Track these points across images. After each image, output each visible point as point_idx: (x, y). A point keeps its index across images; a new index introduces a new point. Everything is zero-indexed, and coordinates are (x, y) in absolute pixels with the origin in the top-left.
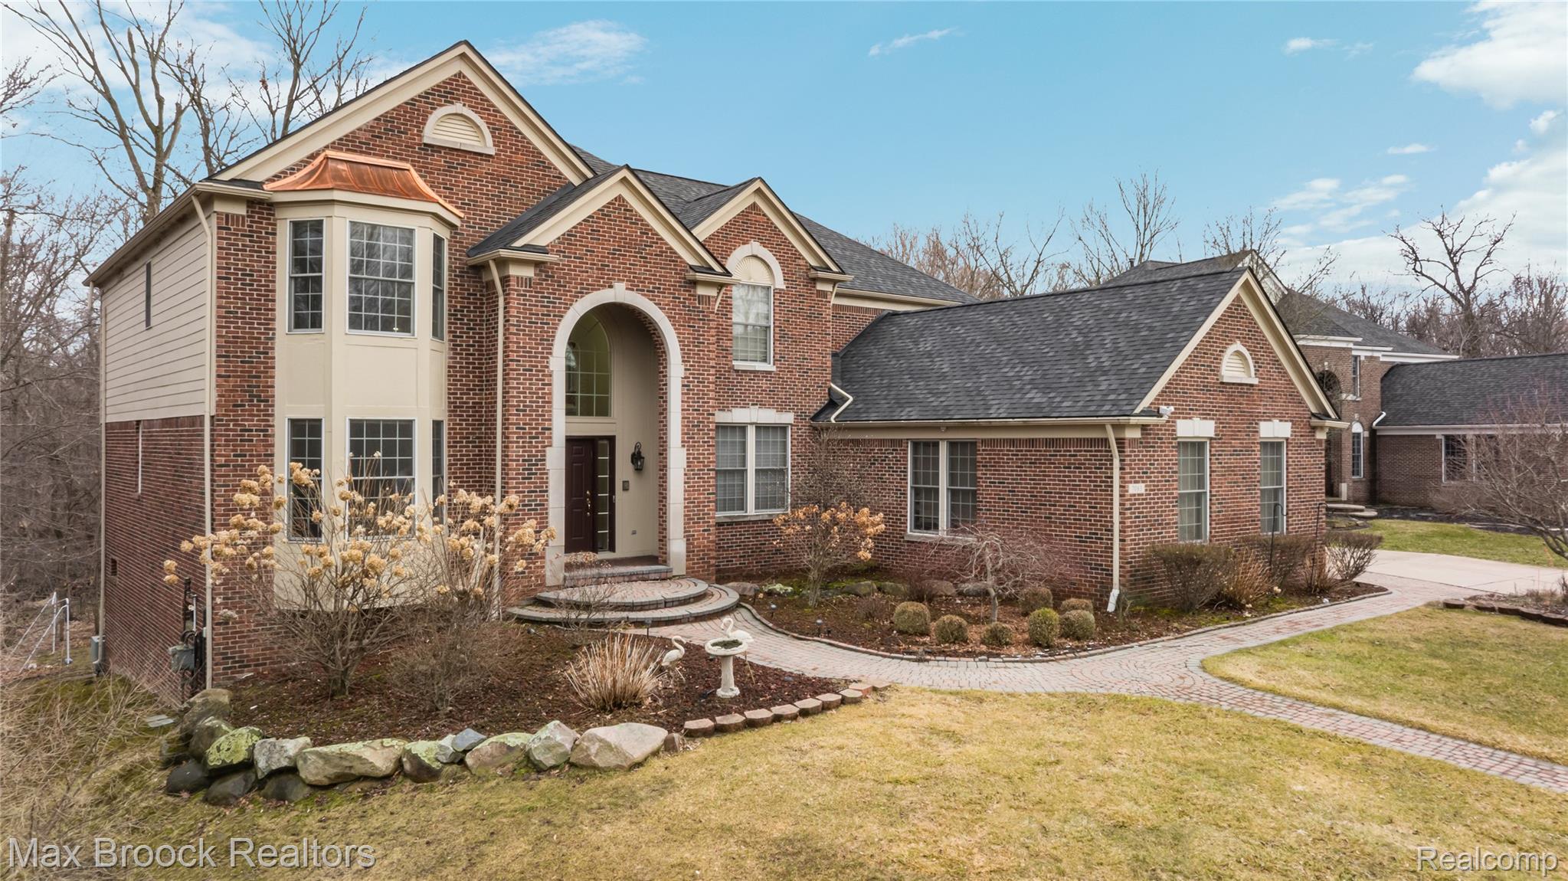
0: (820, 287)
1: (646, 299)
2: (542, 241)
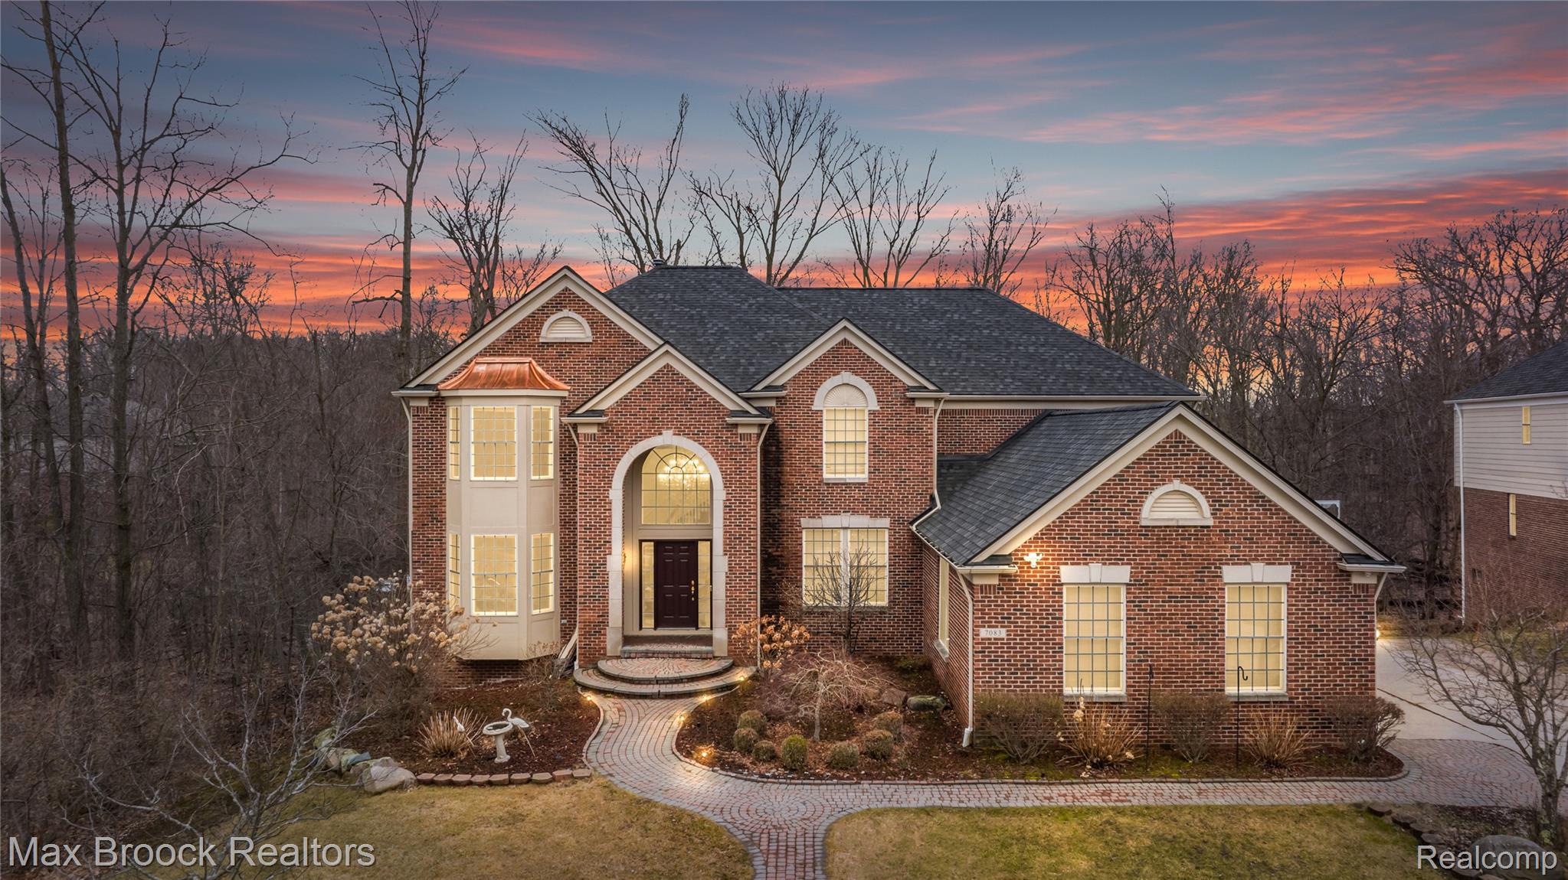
0: (918, 404)
1: (691, 442)
2: (603, 407)
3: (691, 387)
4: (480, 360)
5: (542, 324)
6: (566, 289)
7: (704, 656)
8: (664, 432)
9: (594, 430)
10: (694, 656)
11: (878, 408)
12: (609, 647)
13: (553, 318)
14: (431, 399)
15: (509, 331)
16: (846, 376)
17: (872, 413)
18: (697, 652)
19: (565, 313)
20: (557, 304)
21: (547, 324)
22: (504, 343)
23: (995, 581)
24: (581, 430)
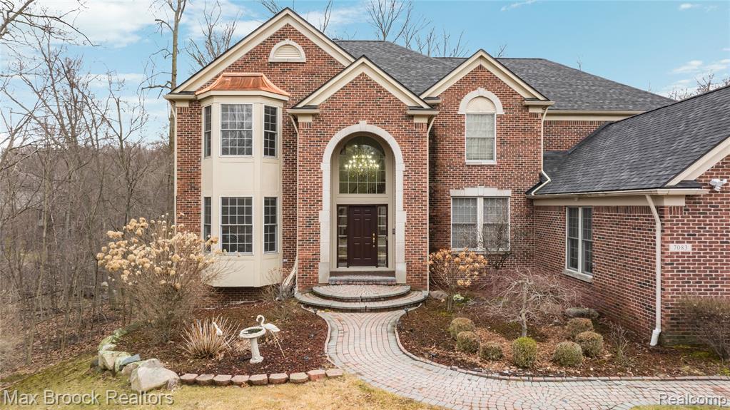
0: (531, 110)
1: (380, 128)
2: (316, 103)
3: (380, 89)
4: (225, 74)
5: (270, 49)
6: (288, 25)
7: (390, 283)
8: (360, 122)
9: (309, 120)
10: (382, 283)
11: (503, 113)
12: (320, 277)
13: (278, 45)
14: (191, 101)
15: (247, 54)
16: (482, 91)
17: (500, 116)
18: (384, 281)
19: (287, 41)
20: (281, 35)
21: (274, 50)
22: (243, 63)
23: (682, 203)
24: (300, 120)
